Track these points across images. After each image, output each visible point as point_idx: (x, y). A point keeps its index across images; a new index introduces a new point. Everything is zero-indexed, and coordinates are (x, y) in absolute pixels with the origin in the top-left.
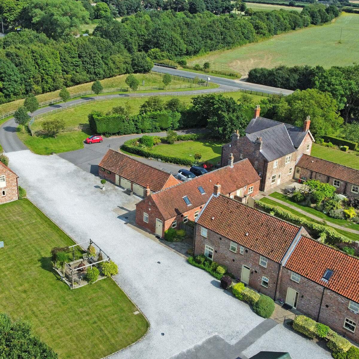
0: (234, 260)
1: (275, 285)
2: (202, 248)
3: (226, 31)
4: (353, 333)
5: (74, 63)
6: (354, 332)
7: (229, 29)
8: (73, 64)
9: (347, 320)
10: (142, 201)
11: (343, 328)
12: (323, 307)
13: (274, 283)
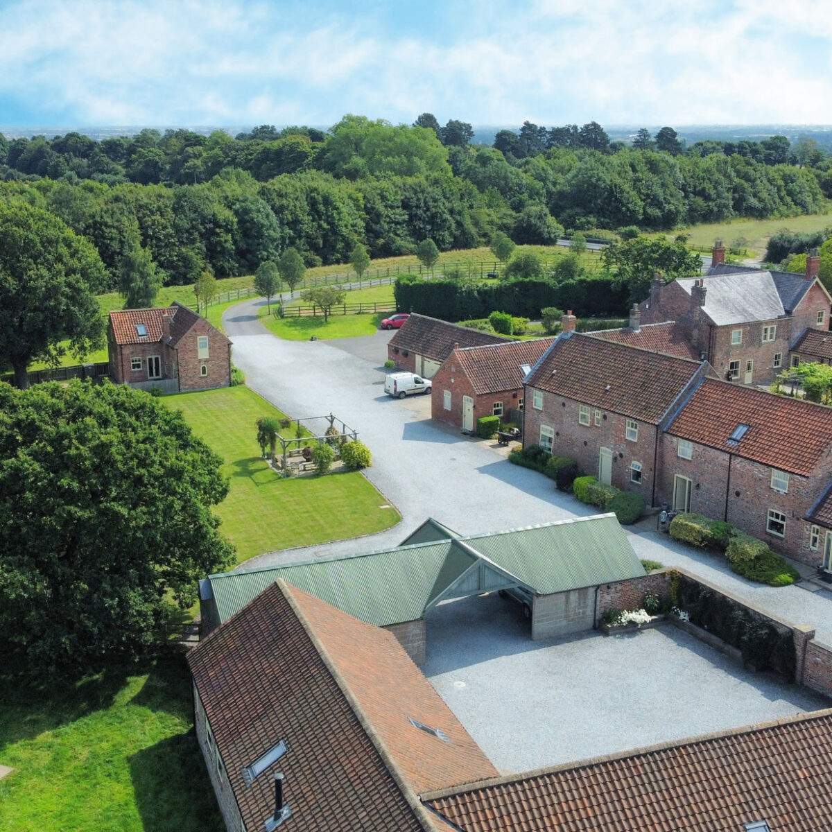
0: (586, 443)
1: (652, 473)
2: (535, 434)
3: (746, 185)
4: (781, 539)
5: (392, 216)
6: (783, 536)
7: (753, 181)
8: (390, 218)
9: (772, 514)
10: (440, 369)
11: (767, 533)
12: (732, 498)
13: (651, 470)
